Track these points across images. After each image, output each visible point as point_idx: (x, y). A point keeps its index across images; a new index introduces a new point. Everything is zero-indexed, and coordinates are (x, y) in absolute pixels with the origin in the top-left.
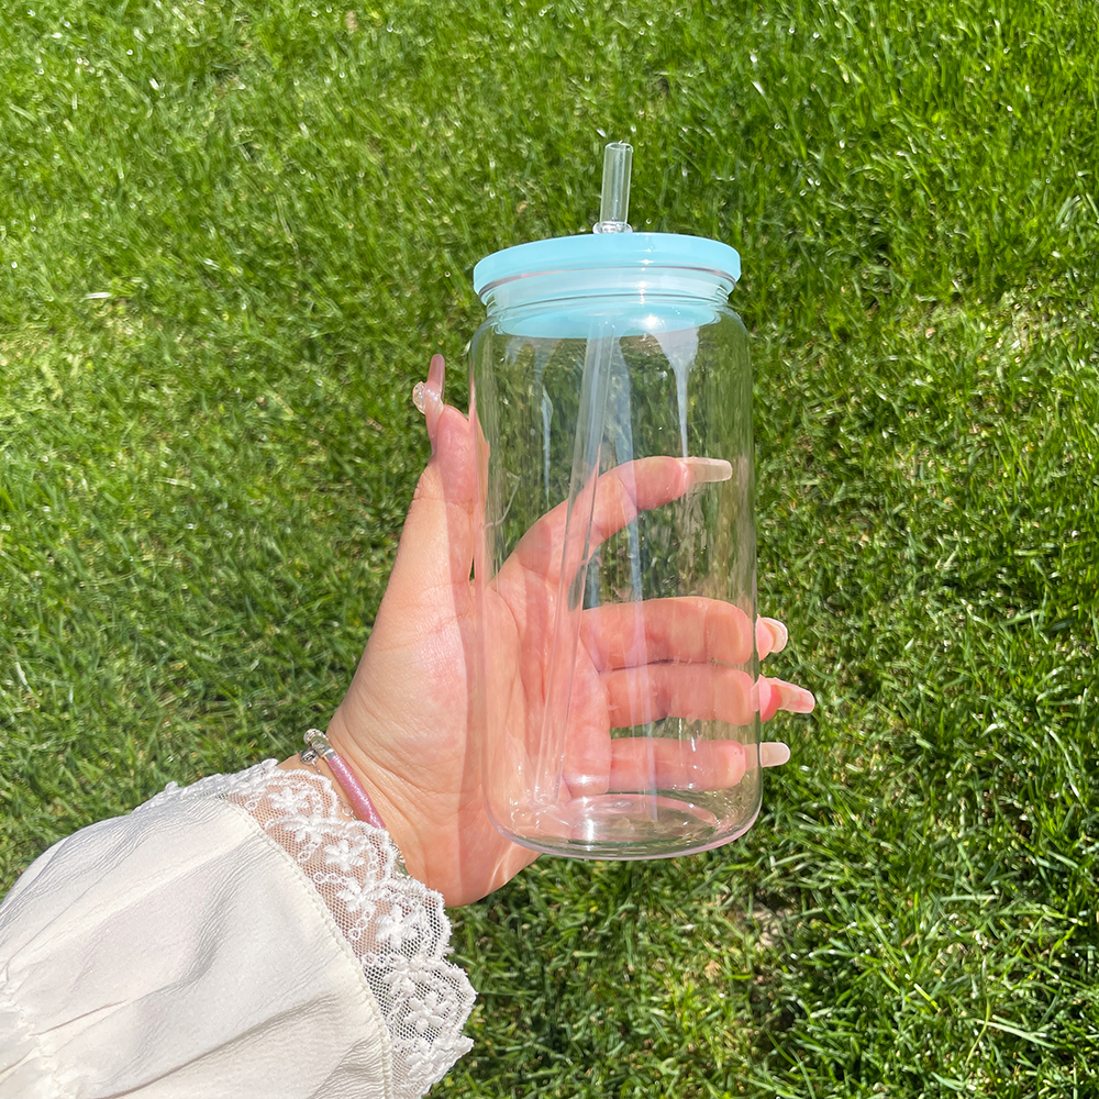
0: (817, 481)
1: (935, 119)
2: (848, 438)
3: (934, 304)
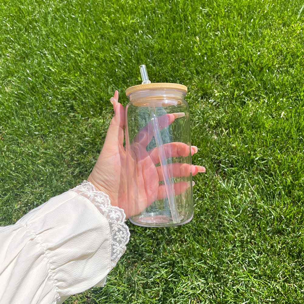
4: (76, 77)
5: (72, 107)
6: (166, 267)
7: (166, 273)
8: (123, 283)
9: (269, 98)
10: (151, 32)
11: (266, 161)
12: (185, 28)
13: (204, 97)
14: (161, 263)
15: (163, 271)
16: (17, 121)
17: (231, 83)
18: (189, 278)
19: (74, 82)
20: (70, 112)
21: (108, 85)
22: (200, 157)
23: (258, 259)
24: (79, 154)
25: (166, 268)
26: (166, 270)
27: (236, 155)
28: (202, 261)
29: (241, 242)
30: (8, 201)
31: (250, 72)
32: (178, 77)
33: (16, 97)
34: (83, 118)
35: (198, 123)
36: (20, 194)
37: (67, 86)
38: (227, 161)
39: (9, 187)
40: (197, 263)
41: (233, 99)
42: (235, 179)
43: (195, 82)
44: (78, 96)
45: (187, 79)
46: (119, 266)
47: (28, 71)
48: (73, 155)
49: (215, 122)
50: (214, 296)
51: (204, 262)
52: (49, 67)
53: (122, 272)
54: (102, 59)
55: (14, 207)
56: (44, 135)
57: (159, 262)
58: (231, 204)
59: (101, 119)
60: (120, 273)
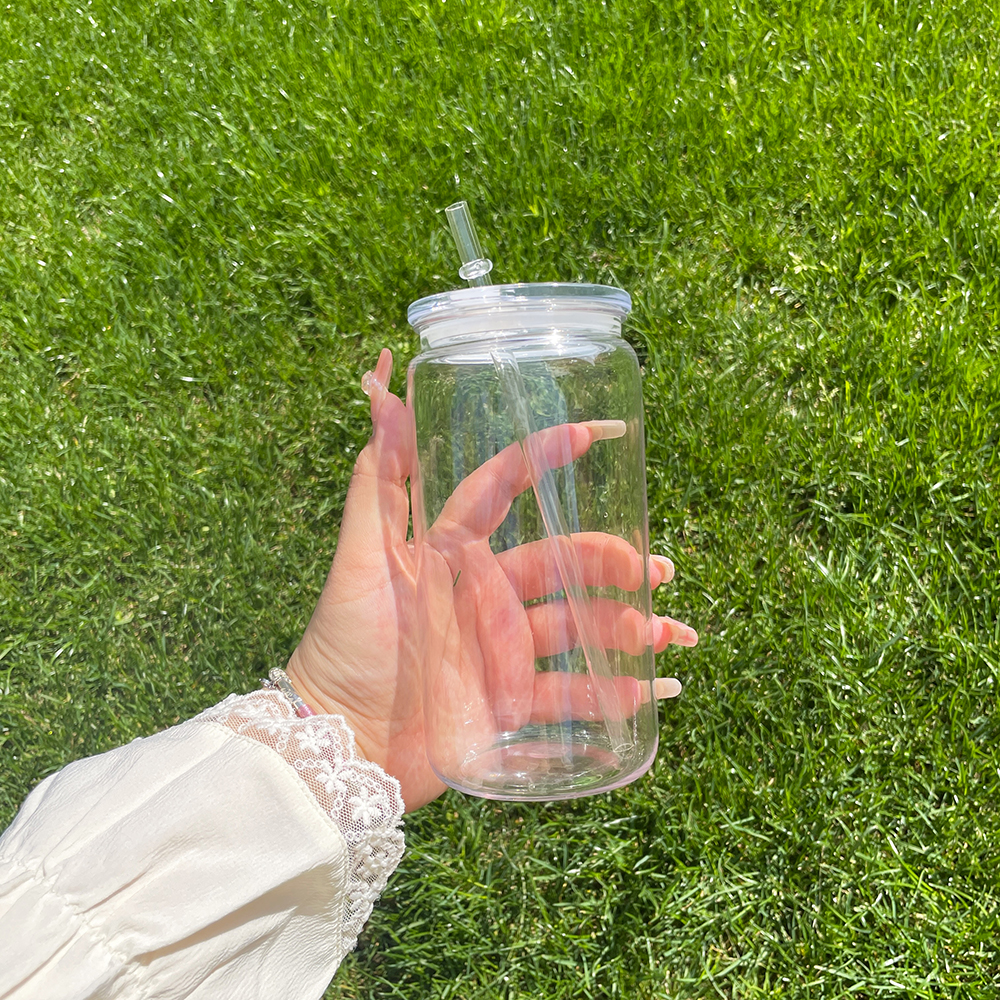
0: (305, 503)
1: (321, 192)
2: (320, 462)
3: (360, 337)
4: (319, 198)
5: (306, 299)
6: (624, 832)
7: (625, 851)
8: (477, 880)
9: (978, 286)
10: (573, 55)
11: (966, 496)
12: (688, 48)
13: (753, 278)
14: (608, 820)
15: (616, 848)
16: (124, 337)
17: (850, 230)
18: (702, 870)
19: (313, 217)
20: (300, 314)
21: (427, 229)
22: (740, 477)
23: (938, 819)
24: (331, 454)
25: (625, 836)
26: (623, 844)
27: (864, 472)
28: (747, 816)
29: (879, 762)
30: (94, 600)
31: (913, 197)
32: (665, 206)
33: (121, 260)
34: (345, 336)
35: (730, 363)
36: (135, 577)
37: (288, 227)
38: (831, 492)
39: (96, 552)
40: (733, 824)
41: (851, 287)
42: (860, 552)
43: (723, 226)
44: (326, 263)
45: (694, 215)
46: (467, 823)
47: (161, 175)
48: (312, 456)
49: (789, 361)
50: (785, 934)
51: (754, 822)
52: (230, 162)
53: (476, 845)
54: (406, 141)
55: (114, 619)
56: (211, 387)
57: (601, 815)
58: (847, 634)
59: (402, 340)
60: (468, 846)
